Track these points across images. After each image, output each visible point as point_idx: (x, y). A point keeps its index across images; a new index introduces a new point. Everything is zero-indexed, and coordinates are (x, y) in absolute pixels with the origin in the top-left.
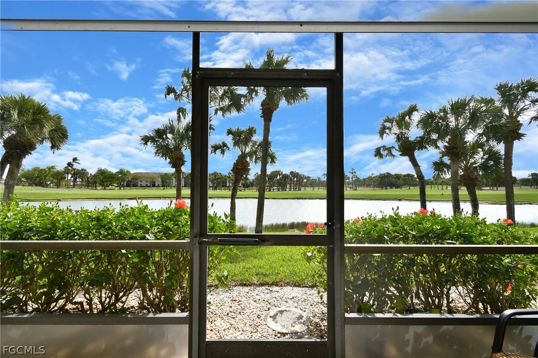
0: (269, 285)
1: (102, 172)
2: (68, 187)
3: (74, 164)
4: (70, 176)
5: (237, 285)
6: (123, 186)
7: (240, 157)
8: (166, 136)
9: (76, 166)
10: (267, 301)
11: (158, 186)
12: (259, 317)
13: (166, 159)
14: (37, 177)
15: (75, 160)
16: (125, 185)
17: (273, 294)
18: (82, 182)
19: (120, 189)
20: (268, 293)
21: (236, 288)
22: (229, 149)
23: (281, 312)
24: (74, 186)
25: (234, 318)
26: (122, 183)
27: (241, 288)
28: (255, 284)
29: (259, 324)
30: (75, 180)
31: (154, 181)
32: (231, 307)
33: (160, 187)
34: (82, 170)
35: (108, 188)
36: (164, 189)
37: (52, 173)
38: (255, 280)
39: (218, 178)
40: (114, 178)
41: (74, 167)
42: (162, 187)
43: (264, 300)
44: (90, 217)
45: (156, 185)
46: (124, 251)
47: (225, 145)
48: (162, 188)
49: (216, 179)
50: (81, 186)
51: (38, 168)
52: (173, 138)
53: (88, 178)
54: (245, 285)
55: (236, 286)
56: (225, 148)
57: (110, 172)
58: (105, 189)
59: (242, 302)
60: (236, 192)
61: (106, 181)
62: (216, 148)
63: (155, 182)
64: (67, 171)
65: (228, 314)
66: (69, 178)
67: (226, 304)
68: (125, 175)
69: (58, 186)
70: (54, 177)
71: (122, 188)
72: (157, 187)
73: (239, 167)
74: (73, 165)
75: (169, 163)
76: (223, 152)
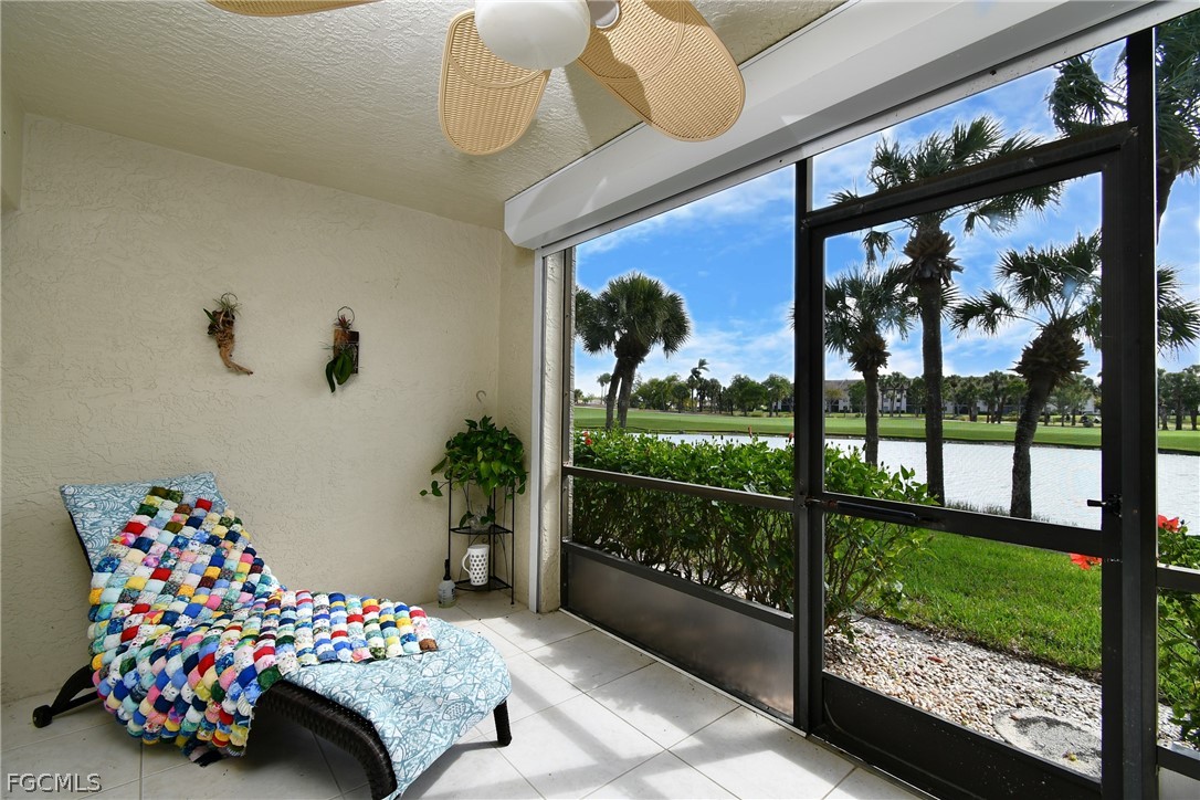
0: (1057, 666)
1: (741, 384)
2: (692, 410)
3: (701, 370)
4: (695, 392)
5: (960, 640)
6: (776, 410)
7: (1048, 330)
8: (844, 302)
9: (705, 375)
10: (1027, 692)
11: (845, 410)
12: (981, 706)
13: (842, 351)
14: (655, 395)
15: (702, 363)
16: (779, 407)
17: (1056, 689)
18: (711, 401)
19: (770, 416)
20: (1041, 681)
21: (955, 643)
22: (1009, 310)
23: (1051, 723)
24: (701, 410)
25: (918, 685)
26: (774, 404)
27: (968, 648)
28: (1012, 652)
29: (975, 717)
30: (703, 398)
31: (836, 398)
32: (921, 667)
33: (848, 412)
34: (712, 380)
35: (751, 413)
36: (857, 417)
37: (672, 387)
38: (1016, 644)
39: (1008, 390)
40: (761, 394)
41: (701, 376)
42: (854, 412)
43: (1018, 688)
44: (686, 453)
45: (841, 408)
46: (714, 503)
47: (997, 301)
48: (854, 415)
49: (997, 393)
50: (711, 410)
51: (656, 380)
52: (856, 306)
53: (720, 395)
54: (983, 646)
55: (955, 639)
56: (997, 311)
57: (754, 382)
58: (745, 415)
59: (953, 670)
60: (1032, 427)
61: (747, 400)
62: (966, 313)
63: (837, 402)
64: (691, 383)
65: (908, 674)
66: (695, 395)
67: (913, 660)
68: (778, 387)
69: (680, 409)
70: (675, 396)
71: (774, 414)
72: (842, 412)
73: (1045, 360)
74: (699, 373)
75: (850, 361)
76: (991, 322)
